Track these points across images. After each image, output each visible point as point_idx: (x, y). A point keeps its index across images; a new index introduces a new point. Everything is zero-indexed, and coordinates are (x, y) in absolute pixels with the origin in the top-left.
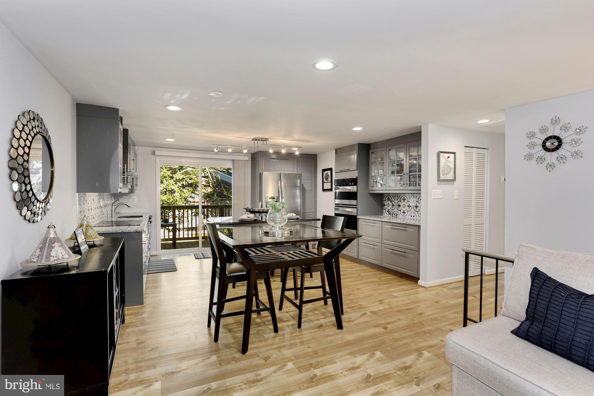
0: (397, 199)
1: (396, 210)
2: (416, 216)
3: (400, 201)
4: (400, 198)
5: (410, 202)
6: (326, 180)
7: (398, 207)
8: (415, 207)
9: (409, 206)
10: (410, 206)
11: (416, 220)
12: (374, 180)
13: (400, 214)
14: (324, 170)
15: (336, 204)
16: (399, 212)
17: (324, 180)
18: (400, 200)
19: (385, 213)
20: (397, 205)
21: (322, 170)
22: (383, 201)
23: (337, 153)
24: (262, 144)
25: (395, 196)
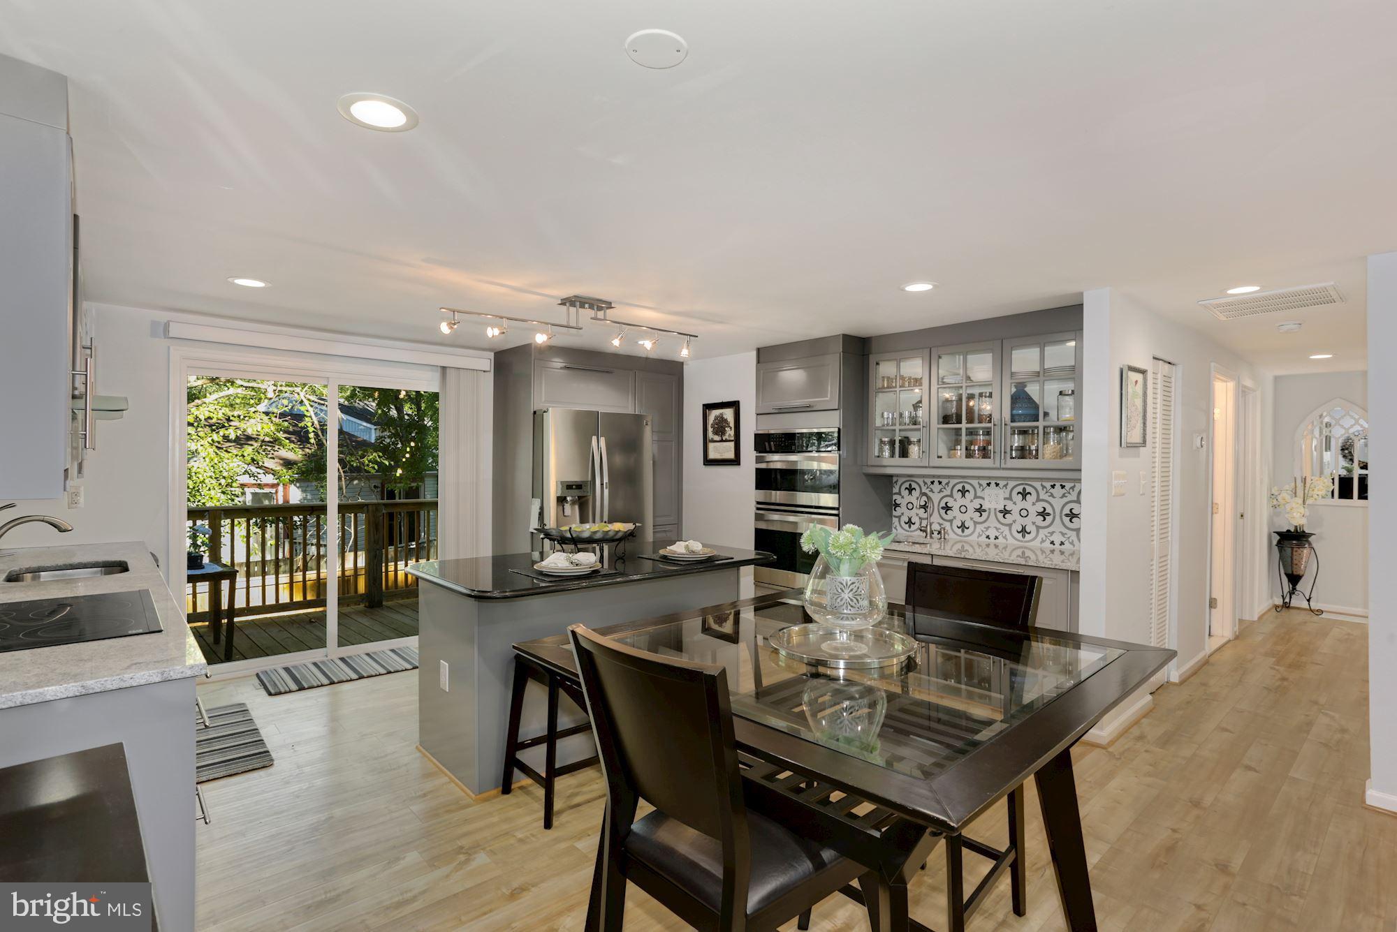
0: (941, 491)
1: (934, 518)
2: (1005, 537)
3: (951, 496)
4: (949, 489)
5: (983, 499)
6: (716, 433)
7: (943, 512)
8: (1001, 512)
9: (980, 510)
10: (985, 511)
11: (1005, 548)
12: (883, 439)
13: (950, 532)
14: (708, 407)
15: (758, 503)
16: (947, 525)
17: (710, 435)
18: (949, 494)
19: (898, 527)
20: (941, 506)
21: (704, 405)
22: (892, 494)
23: (761, 360)
24: (591, 318)
25: (932, 483)
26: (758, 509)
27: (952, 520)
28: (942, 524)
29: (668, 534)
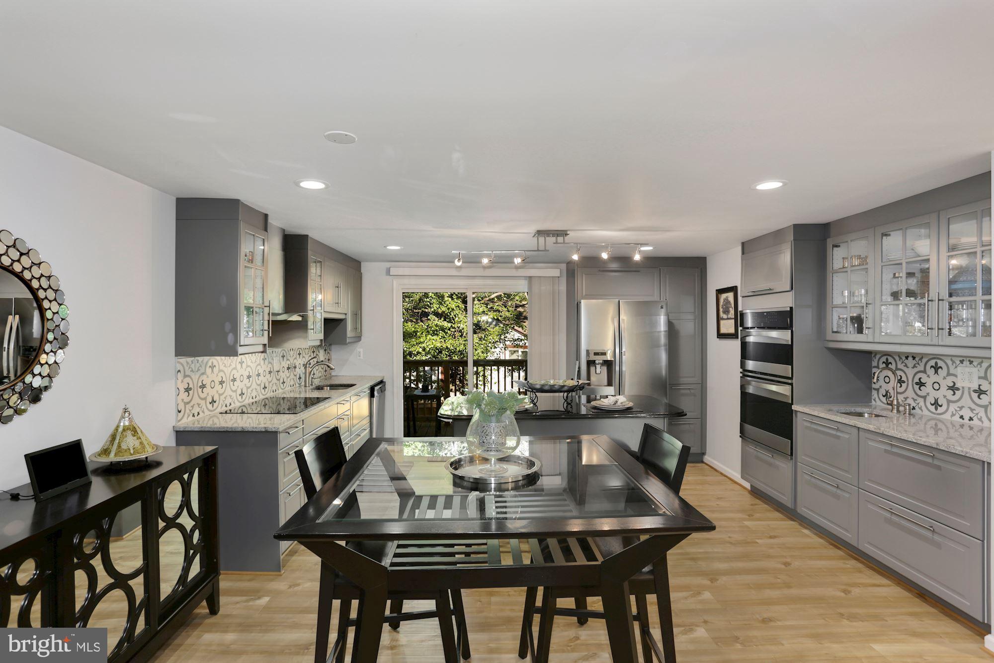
0: (914, 367)
1: (910, 393)
2: (980, 420)
3: (924, 372)
4: (922, 365)
5: (956, 376)
6: (724, 312)
7: (917, 387)
8: (975, 391)
9: (953, 388)
10: (958, 388)
12: (842, 316)
13: (924, 408)
14: (720, 292)
15: (744, 371)
16: (921, 401)
17: (722, 315)
18: (923, 369)
19: (877, 399)
20: (915, 382)
21: (717, 290)
22: (871, 367)
23: (745, 251)
24: (554, 243)
25: (907, 358)
26: (744, 375)
27: (926, 396)
28: (916, 400)
29: (692, 391)
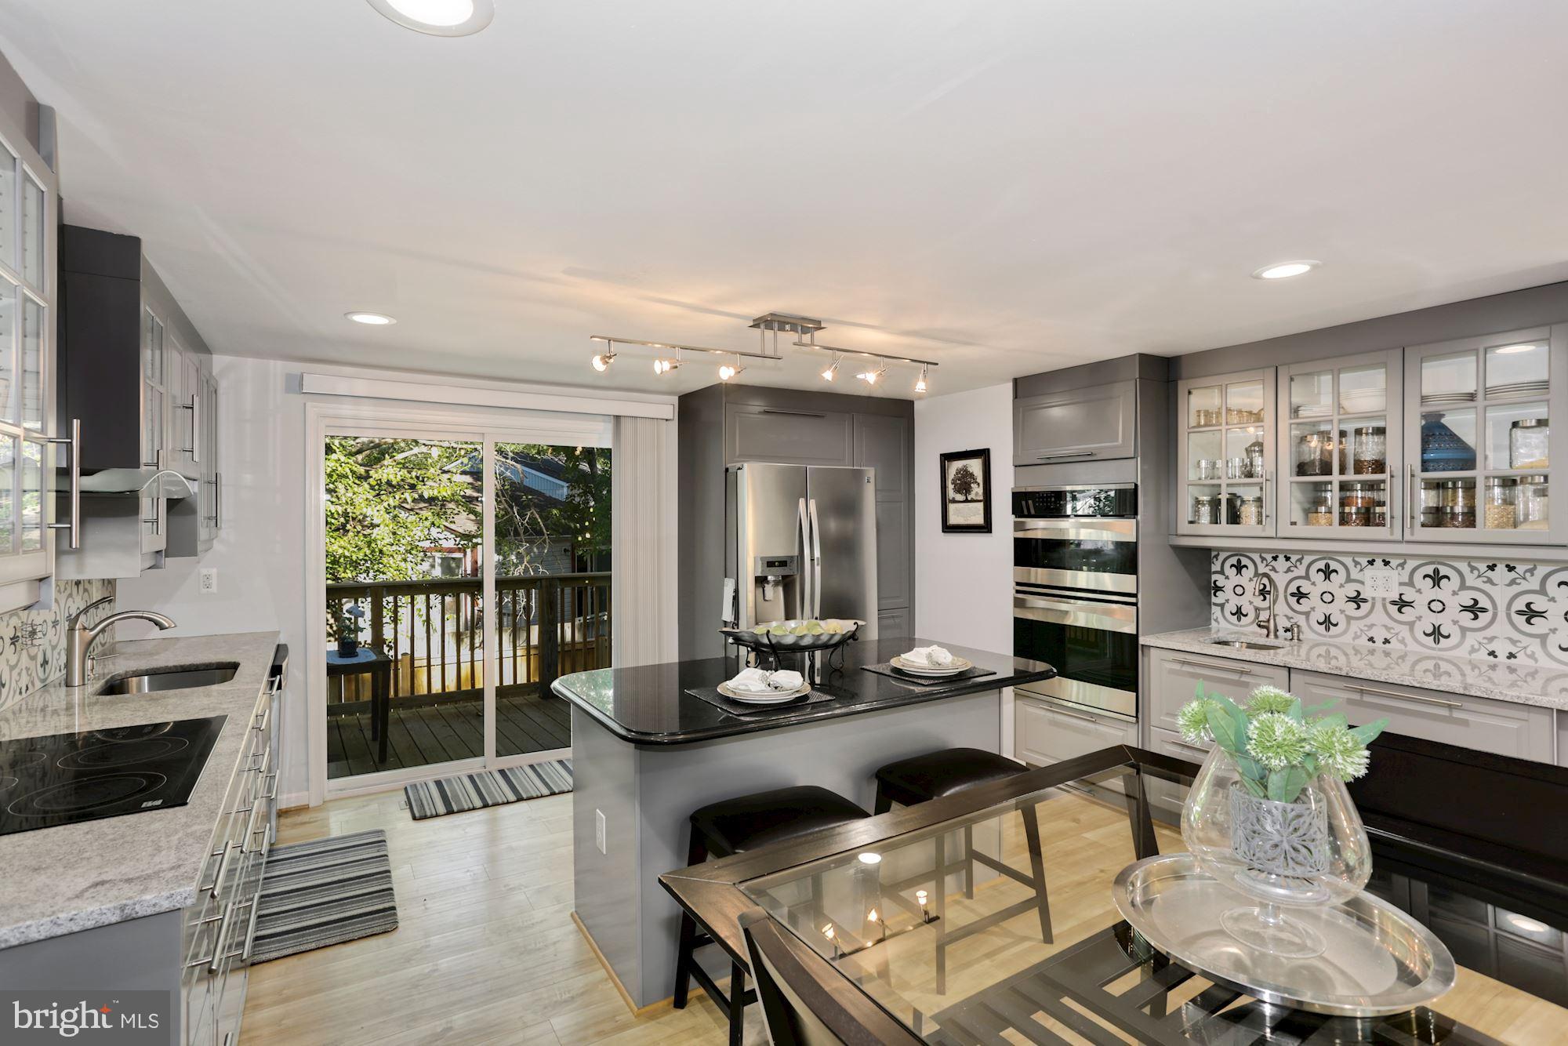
0: (1289, 570)
1: (1280, 609)
2: (1403, 641)
3: (1307, 577)
4: (1302, 568)
5: (1363, 582)
6: (958, 490)
7: (1293, 600)
8: (1394, 603)
9: (1357, 600)
10: (1365, 601)
11: (1403, 657)
12: (1201, 498)
13: (1306, 629)
14: (947, 458)
15: (1018, 584)
16: (1301, 619)
17: (951, 493)
18: (1303, 575)
19: (1221, 619)
20: (1289, 592)
21: (941, 455)
22: (1210, 573)
23: (1019, 394)
24: (795, 344)
25: (1275, 558)
26: (1018, 592)
27: (1309, 611)
28: (1292, 618)
29: (897, 620)
